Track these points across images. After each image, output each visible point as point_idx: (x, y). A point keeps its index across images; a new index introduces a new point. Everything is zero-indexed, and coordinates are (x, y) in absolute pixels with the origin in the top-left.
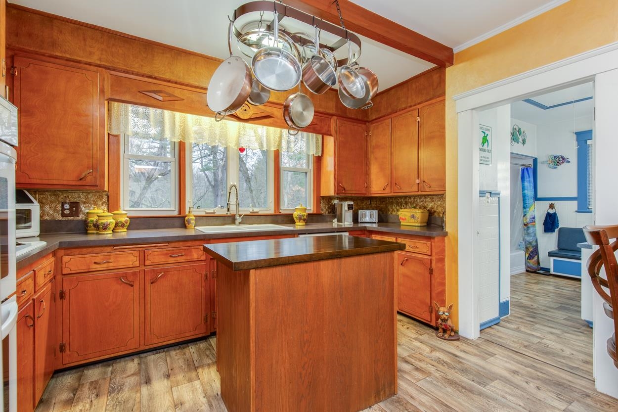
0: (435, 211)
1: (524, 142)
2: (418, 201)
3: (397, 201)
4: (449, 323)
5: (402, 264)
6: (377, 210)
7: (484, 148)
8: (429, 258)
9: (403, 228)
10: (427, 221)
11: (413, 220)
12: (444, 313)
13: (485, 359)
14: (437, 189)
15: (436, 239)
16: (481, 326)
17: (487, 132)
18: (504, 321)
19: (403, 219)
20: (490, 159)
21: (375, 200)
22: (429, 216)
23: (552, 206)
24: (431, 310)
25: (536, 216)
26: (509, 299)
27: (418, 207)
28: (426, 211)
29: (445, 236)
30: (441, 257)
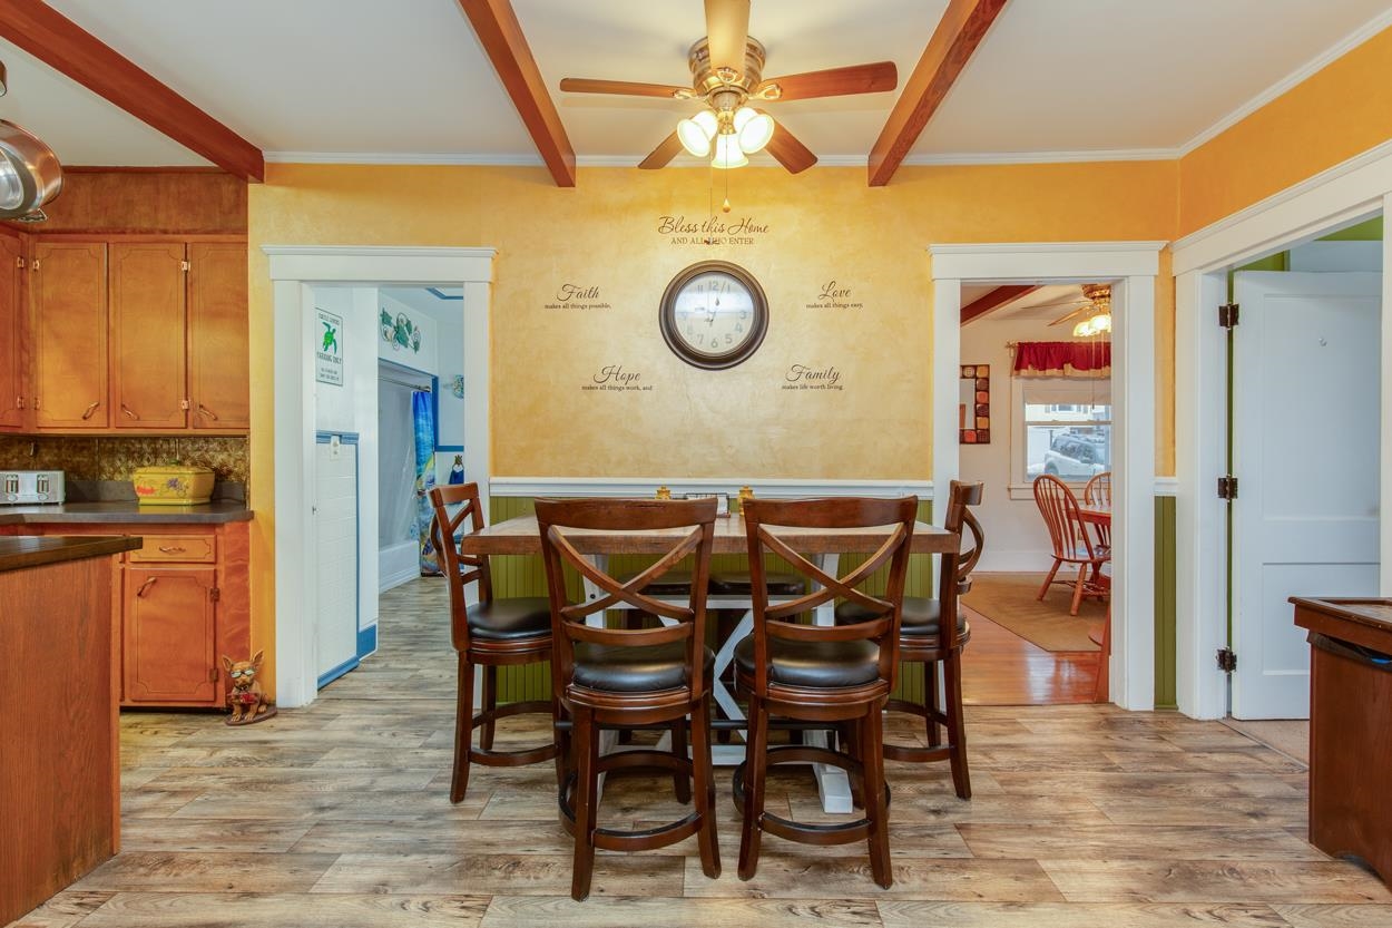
0: (230, 472)
1: (416, 348)
2: (189, 448)
3: (128, 448)
4: (256, 688)
5: (139, 595)
6: (60, 469)
7: (328, 353)
8: (212, 568)
9: (143, 511)
10: (210, 493)
11: (173, 492)
12: (243, 673)
13: (318, 728)
14: (232, 424)
15: (227, 528)
16: (319, 681)
17: (333, 326)
18: (367, 661)
19: (144, 491)
20: (339, 374)
21: (54, 444)
22: (216, 480)
23: (458, 461)
24: (215, 675)
25: (437, 477)
26: (376, 623)
27: (188, 463)
28: (208, 470)
29: (248, 520)
30: (240, 562)
